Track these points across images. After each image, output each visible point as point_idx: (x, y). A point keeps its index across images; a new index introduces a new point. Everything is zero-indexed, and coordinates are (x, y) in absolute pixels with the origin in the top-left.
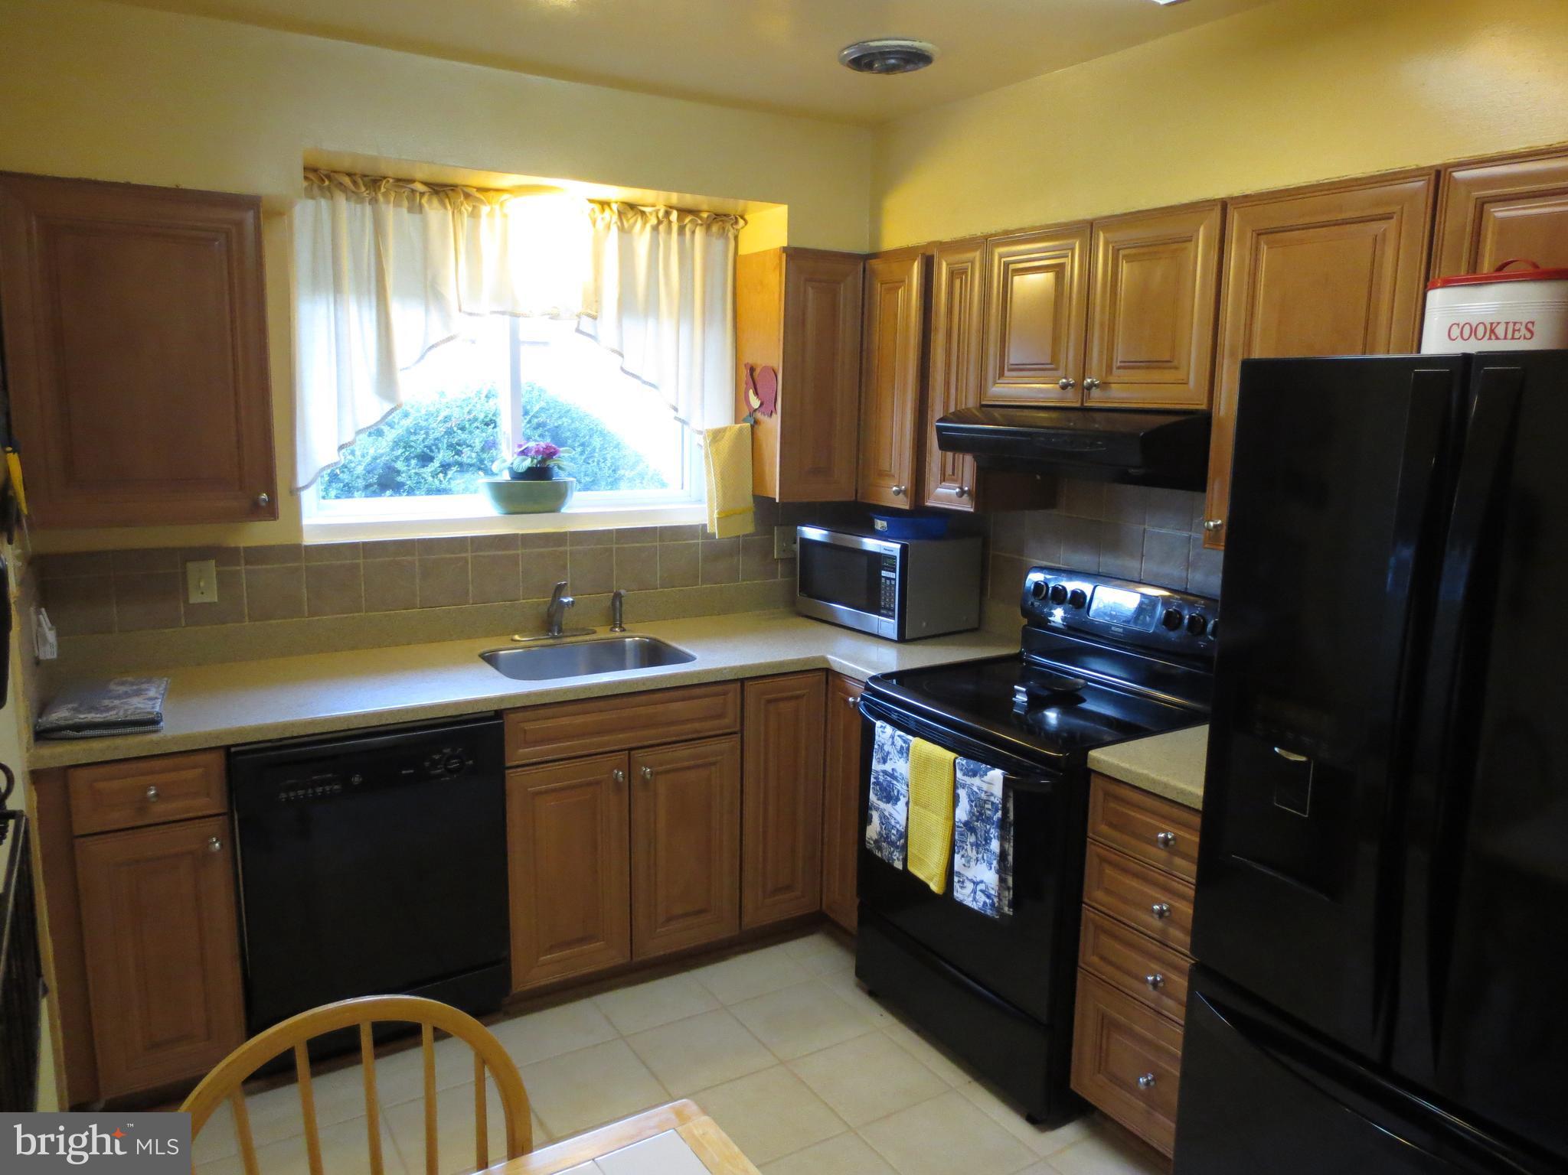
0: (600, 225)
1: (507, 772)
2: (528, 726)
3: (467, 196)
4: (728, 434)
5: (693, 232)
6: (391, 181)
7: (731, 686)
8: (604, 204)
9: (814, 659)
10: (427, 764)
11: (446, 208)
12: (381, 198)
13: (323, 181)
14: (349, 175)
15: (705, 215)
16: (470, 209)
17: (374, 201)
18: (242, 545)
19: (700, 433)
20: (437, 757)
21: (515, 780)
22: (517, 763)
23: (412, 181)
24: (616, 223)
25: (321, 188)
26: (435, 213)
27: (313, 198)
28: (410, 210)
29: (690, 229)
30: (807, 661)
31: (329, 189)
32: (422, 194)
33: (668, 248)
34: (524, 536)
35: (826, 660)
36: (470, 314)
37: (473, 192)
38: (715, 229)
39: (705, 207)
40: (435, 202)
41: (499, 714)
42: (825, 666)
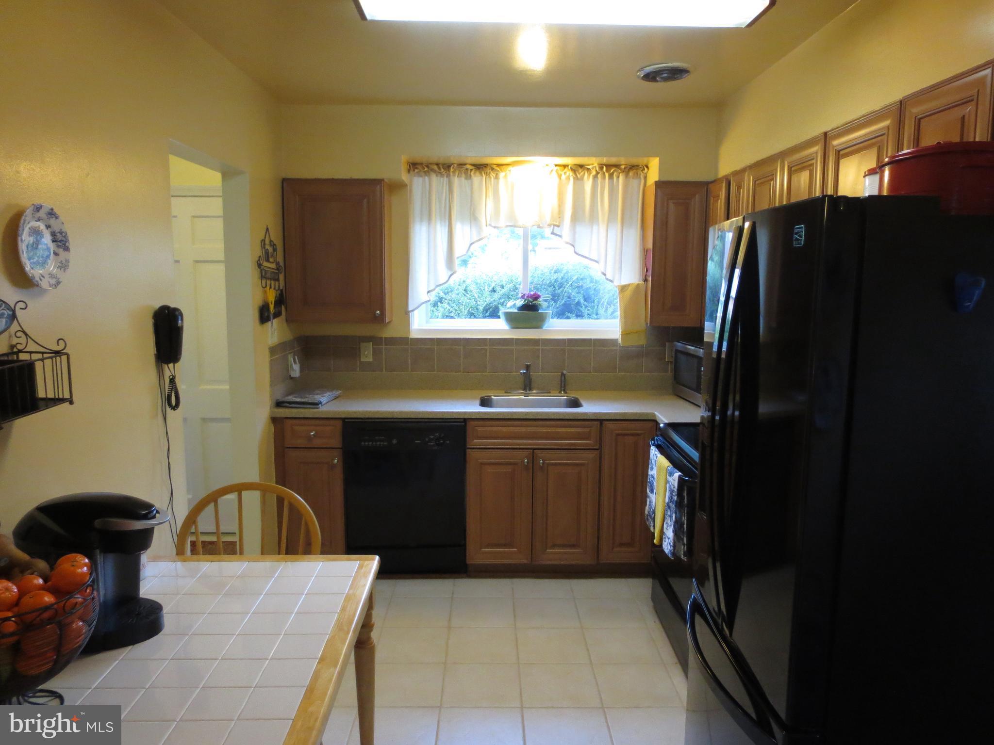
0: (564, 177)
1: (467, 450)
2: (480, 429)
3: (493, 169)
4: (630, 288)
5: (618, 177)
6: (455, 165)
7: (596, 423)
8: (565, 166)
9: (647, 414)
10: (427, 439)
11: (482, 176)
12: (451, 174)
13: (424, 168)
14: (437, 164)
15: (623, 167)
16: (494, 175)
17: (448, 176)
18: (383, 336)
19: (616, 286)
20: (432, 437)
21: (471, 455)
22: (473, 447)
23: (465, 164)
24: (572, 175)
25: (425, 172)
26: (477, 179)
27: (421, 176)
28: (466, 179)
29: (616, 175)
30: (643, 414)
31: (428, 172)
32: (471, 170)
33: (603, 188)
34: (517, 339)
35: (654, 415)
36: (495, 227)
37: (494, 167)
38: (631, 174)
39: (623, 163)
40: (478, 173)
41: (465, 420)
42: (652, 418)
